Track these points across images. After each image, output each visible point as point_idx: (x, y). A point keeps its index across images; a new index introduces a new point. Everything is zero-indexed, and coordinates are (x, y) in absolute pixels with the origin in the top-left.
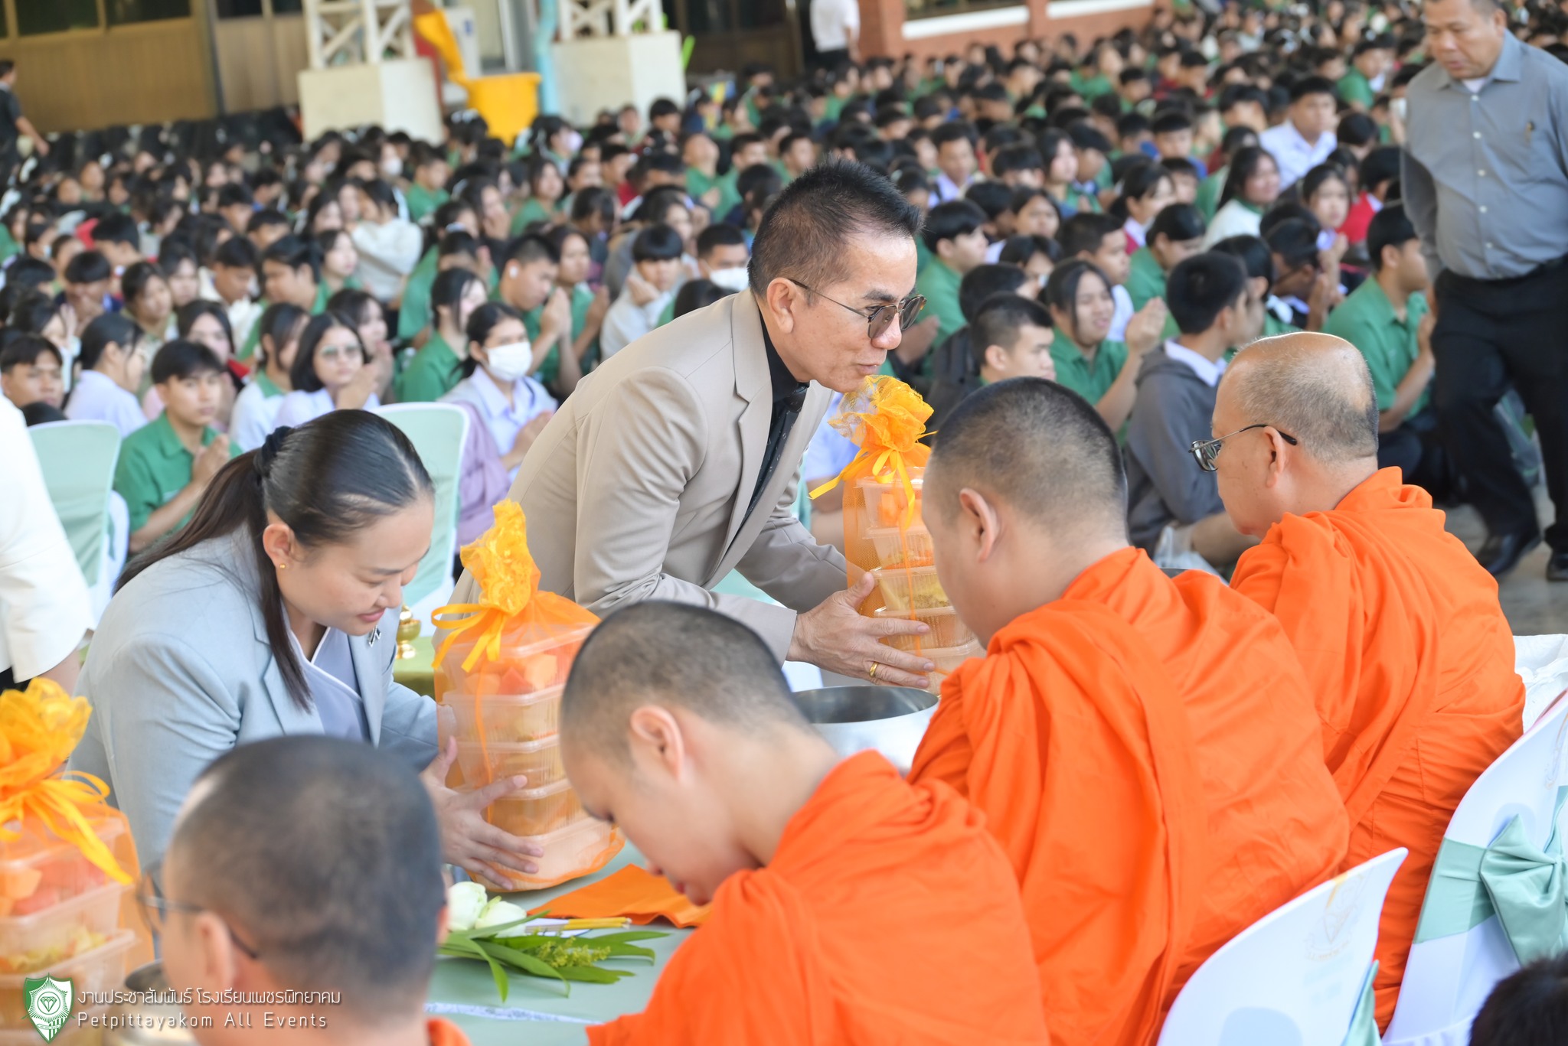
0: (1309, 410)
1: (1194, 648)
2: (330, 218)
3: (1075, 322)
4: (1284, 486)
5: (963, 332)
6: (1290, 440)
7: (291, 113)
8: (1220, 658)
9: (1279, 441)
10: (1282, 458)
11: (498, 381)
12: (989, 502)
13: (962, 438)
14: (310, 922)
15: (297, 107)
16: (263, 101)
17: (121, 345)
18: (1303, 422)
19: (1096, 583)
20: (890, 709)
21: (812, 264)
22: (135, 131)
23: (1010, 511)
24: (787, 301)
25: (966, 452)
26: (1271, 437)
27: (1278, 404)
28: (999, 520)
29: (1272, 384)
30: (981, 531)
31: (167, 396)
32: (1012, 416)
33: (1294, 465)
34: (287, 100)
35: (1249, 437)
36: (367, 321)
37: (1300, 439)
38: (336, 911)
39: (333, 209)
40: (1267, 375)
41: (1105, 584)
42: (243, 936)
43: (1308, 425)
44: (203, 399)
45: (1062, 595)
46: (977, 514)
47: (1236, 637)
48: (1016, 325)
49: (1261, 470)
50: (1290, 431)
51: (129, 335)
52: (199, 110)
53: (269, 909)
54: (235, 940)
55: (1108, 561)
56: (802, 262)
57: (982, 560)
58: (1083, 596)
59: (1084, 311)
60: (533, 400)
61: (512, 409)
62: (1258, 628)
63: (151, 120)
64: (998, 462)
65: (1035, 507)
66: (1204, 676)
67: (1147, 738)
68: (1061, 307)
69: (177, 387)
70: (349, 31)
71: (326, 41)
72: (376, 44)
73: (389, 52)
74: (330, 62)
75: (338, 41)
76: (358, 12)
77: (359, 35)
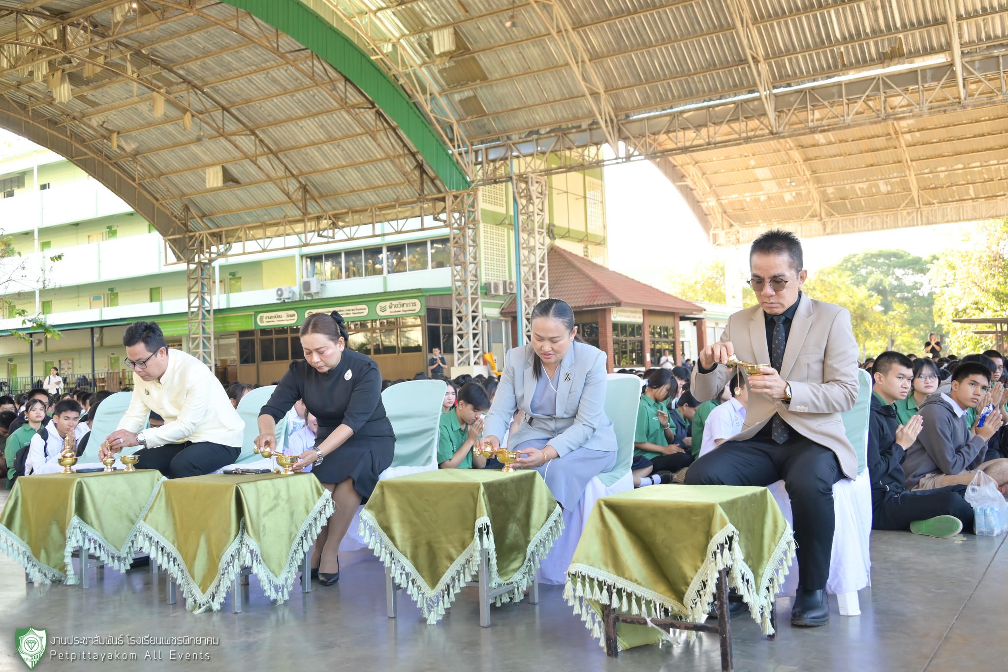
48: (891, 363)
70: (465, 356)
71: (459, 359)
72: (472, 361)
73: (476, 363)
74: (459, 364)
75: (462, 359)
76: (468, 351)
77: (468, 358)
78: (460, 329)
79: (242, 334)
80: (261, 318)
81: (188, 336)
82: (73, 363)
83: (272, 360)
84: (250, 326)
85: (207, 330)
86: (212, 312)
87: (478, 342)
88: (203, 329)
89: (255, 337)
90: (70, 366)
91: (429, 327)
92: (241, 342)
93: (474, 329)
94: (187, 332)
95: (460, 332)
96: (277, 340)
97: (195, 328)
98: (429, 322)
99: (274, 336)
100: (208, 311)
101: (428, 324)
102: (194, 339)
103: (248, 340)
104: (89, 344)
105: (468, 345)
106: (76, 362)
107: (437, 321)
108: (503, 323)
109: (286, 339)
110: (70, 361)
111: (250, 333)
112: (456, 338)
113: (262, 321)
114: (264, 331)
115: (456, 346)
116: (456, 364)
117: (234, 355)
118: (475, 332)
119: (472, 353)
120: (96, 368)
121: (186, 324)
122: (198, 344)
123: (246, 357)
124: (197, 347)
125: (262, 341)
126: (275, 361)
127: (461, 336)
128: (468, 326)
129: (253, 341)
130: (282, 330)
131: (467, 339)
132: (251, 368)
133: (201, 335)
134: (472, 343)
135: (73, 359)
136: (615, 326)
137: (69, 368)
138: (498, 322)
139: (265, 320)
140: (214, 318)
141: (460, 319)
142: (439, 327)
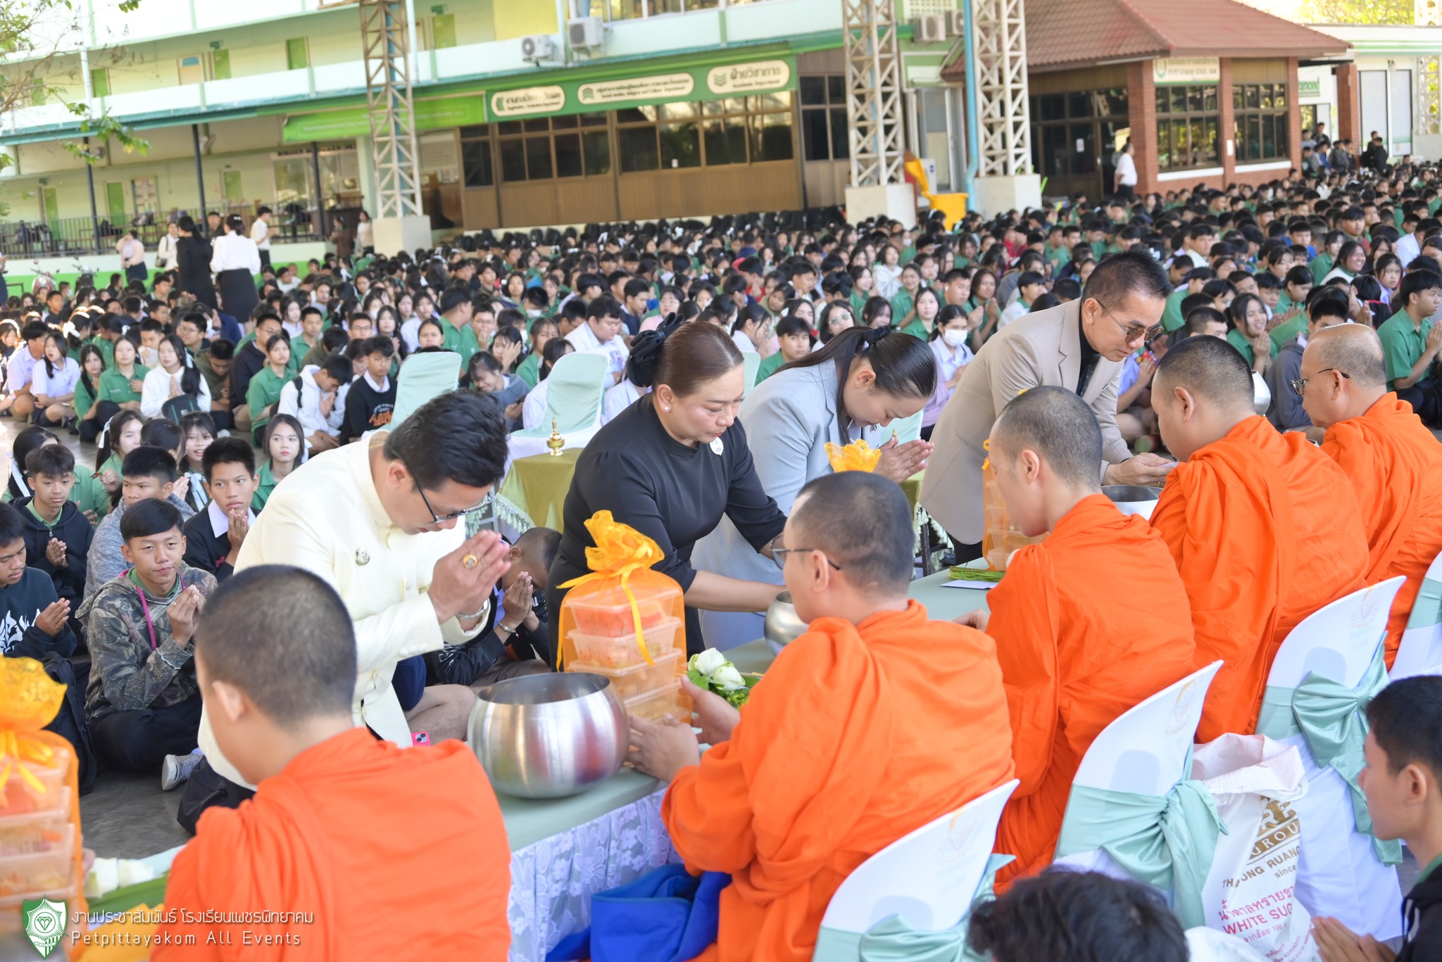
0: (1355, 361)
1: (1292, 463)
2: (860, 260)
3: (1247, 325)
4: (1341, 400)
5: (1182, 328)
6: (1345, 376)
7: (840, 209)
8: (1305, 470)
9: (1340, 376)
10: (1342, 385)
11: (948, 346)
12: (1190, 394)
13: (1175, 363)
14: (864, 551)
15: (844, 206)
16: (826, 202)
17: (754, 321)
18: (1352, 366)
19: (1243, 430)
20: (1147, 497)
21: (1109, 298)
22: (762, 215)
23: (1200, 397)
24: (1092, 309)
25: (1177, 370)
26: (1336, 375)
27: (1339, 357)
28: (1195, 402)
29: (1335, 348)
30: (1186, 407)
31: (782, 342)
32: (1200, 352)
33: (1347, 388)
34: (838, 203)
35: (1323, 376)
36: (881, 315)
37: (1351, 375)
38: (875, 546)
39: (862, 255)
40: (1332, 343)
41: (1247, 430)
42: (833, 561)
43: (1355, 368)
44: (799, 346)
45: (1226, 435)
46: (1184, 399)
47: (1313, 462)
48: (1205, 321)
49: (1331, 391)
50: (1345, 371)
51: (760, 317)
52: (796, 206)
53: (846, 547)
54: (830, 563)
55: (1248, 420)
56: (1105, 295)
57: (1186, 421)
58: (1237, 436)
59: (1250, 320)
60: (965, 355)
61: (954, 358)
62: (1323, 460)
63: (770, 210)
64: (1194, 374)
65: (1213, 395)
66: (1297, 477)
67: (1269, 502)
68: (1238, 318)
69: (788, 339)
70: (872, 168)
71: (860, 173)
72: (885, 175)
73: (892, 180)
74: (861, 184)
75: (866, 173)
76: (877, 159)
77: (877, 171)
78: (862, 118)
79: (466, 131)
80: (499, 102)
81: (369, 139)
82: (157, 185)
83: (523, 178)
84: (480, 118)
85: (403, 127)
86: (409, 93)
87: (894, 140)
88: (397, 125)
89: (488, 138)
90: (153, 190)
91: (805, 112)
92: (465, 146)
93: (887, 117)
94: (367, 130)
95: (862, 124)
96: (529, 141)
97: (382, 121)
98: (805, 102)
99: (524, 135)
100: (403, 92)
101: (803, 107)
102: (382, 145)
103: (477, 144)
104: (191, 150)
105: (876, 145)
106: (163, 182)
107: (820, 100)
108: (947, 95)
109: (547, 140)
110: (152, 182)
111: (481, 129)
112: (853, 135)
113: (500, 107)
114: (509, 126)
115: (854, 148)
116: (855, 180)
117: (452, 171)
118: (889, 122)
119: (883, 163)
120: (207, 199)
121: (365, 116)
122: (390, 153)
123: (476, 174)
124: (388, 159)
125: (503, 144)
126: (527, 182)
127: (863, 131)
128: (875, 111)
129: (486, 145)
130: (537, 123)
131: (875, 136)
132: (485, 195)
133: (393, 138)
134: (883, 143)
135: (156, 178)
136: (1162, 91)
137: (151, 195)
138: (936, 92)
139: (505, 105)
140: (415, 103)
141: (861, 98)
142: (822, 112)
